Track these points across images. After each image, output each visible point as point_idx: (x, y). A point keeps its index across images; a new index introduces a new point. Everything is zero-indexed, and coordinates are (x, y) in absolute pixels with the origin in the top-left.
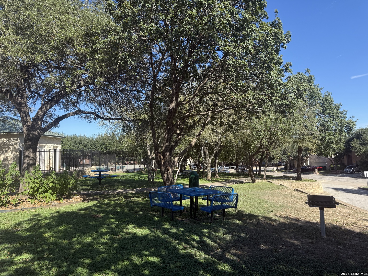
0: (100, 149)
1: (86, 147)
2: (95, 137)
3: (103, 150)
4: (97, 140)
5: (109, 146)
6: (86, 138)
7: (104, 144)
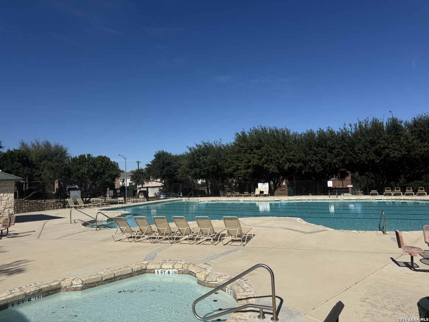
0: (365, 155)
1: (332, 153)
2: (351, 130)
3: (372, 156)
4: (355, 135)
5: (387, 148)
6: (332, 132)
7: (373, 143)
